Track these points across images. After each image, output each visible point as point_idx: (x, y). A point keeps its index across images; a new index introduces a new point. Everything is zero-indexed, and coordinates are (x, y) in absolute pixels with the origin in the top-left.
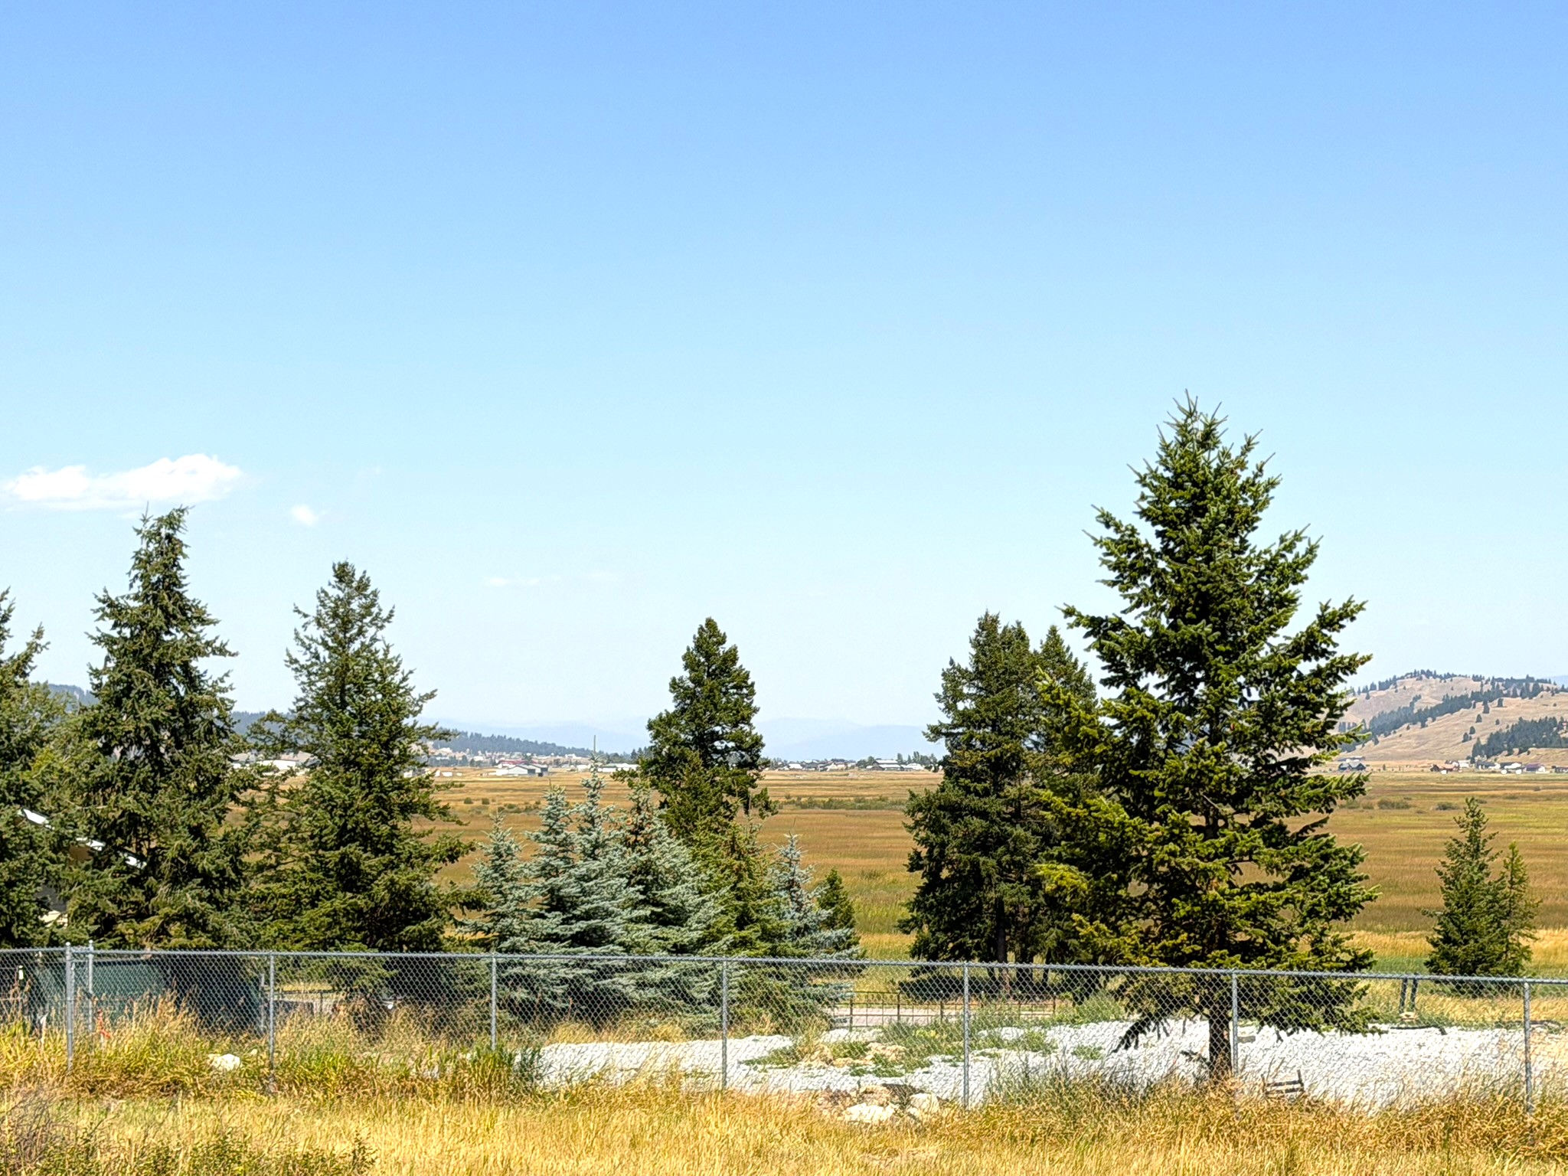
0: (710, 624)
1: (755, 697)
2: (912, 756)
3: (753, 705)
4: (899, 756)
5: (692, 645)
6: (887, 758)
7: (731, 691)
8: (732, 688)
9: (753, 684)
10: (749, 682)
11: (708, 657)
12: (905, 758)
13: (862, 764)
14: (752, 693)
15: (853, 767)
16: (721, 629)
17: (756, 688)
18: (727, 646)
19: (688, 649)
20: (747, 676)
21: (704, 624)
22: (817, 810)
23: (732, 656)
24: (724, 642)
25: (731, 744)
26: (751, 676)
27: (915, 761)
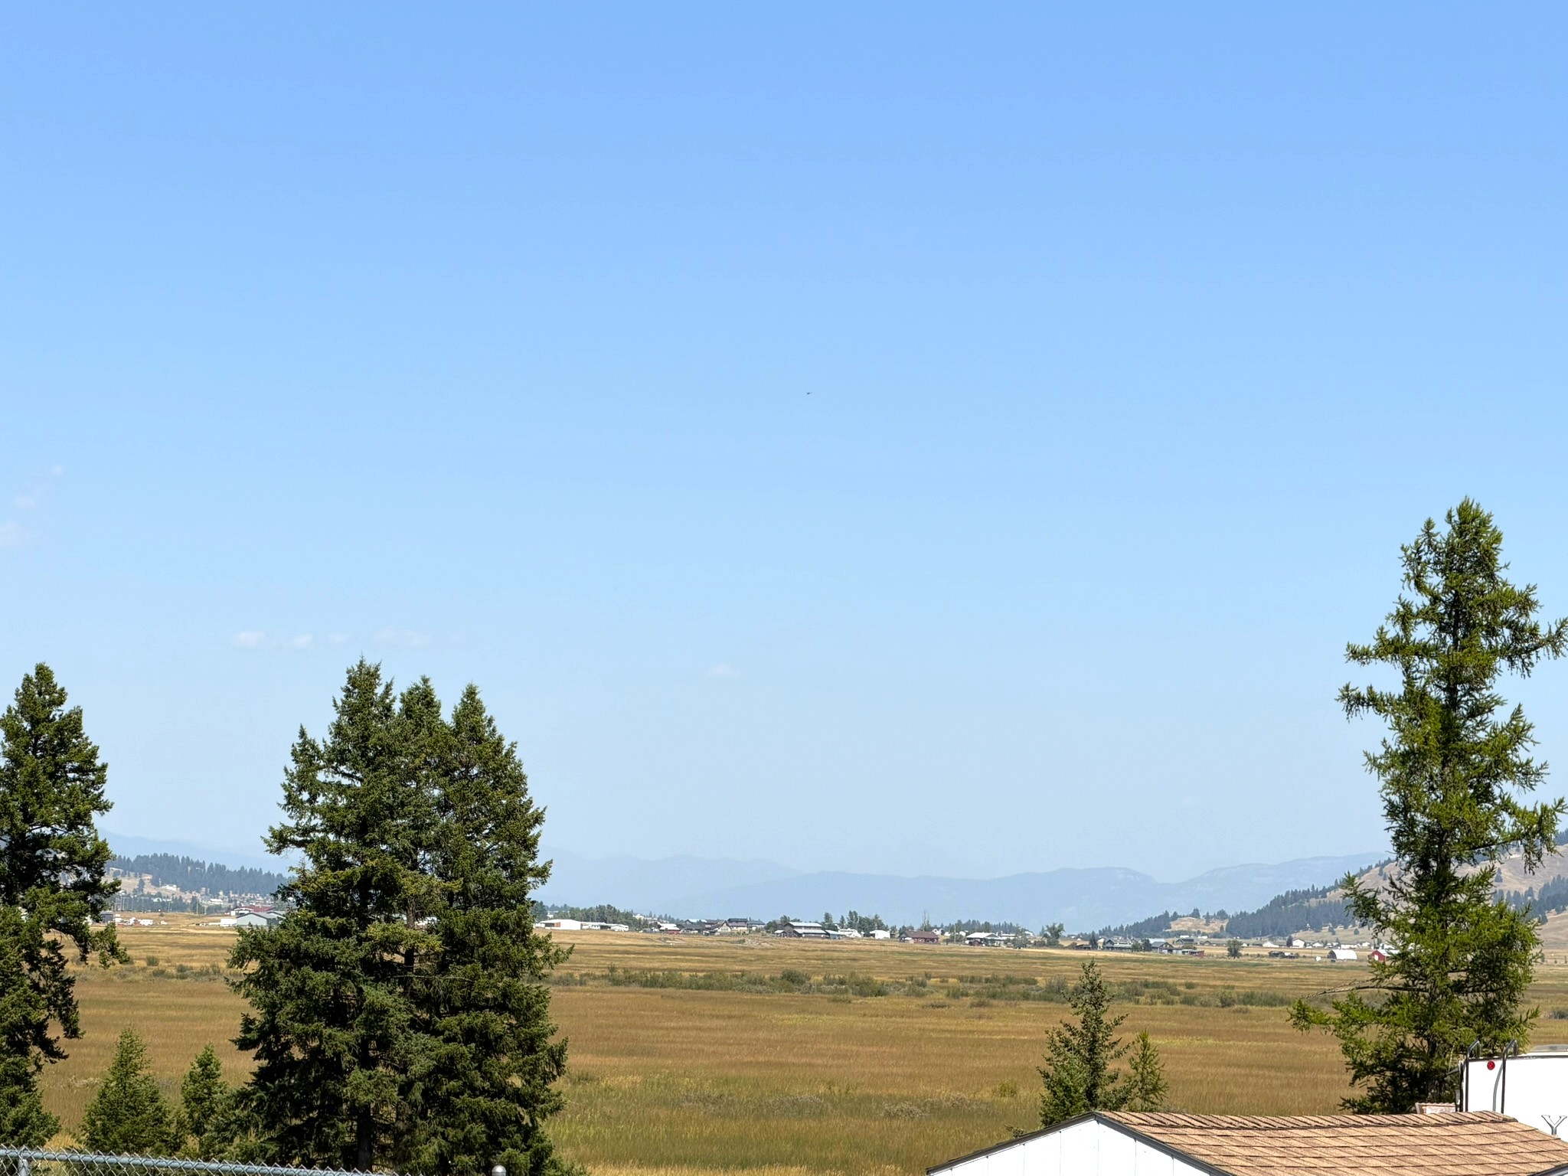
0: (43, 674)
1: (105, 787)
2: (846, 916)
3: (104, 798)
4: (827, 917)
5: (15, 705)
6: (808, 920)
7: (71, 775)
8: (72, 770)
9: (104, 767)
10: (98, 763)
11: (35, 723)
12: (836, 921)
13: (772, 927)
14: (101, 780)
15: (758, 931)
16: (59, 681)
17: (109, 774)
18: (66, 708)
19: (9, 710)
20: (94, 754)
21: (32, 674)
22: (635, 987)
23: (73, 724)
24: (60, 702)
25: (62, 855)
26: (99, 753)
27: (851, 926)
